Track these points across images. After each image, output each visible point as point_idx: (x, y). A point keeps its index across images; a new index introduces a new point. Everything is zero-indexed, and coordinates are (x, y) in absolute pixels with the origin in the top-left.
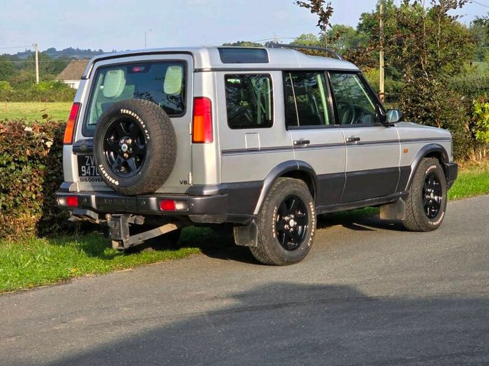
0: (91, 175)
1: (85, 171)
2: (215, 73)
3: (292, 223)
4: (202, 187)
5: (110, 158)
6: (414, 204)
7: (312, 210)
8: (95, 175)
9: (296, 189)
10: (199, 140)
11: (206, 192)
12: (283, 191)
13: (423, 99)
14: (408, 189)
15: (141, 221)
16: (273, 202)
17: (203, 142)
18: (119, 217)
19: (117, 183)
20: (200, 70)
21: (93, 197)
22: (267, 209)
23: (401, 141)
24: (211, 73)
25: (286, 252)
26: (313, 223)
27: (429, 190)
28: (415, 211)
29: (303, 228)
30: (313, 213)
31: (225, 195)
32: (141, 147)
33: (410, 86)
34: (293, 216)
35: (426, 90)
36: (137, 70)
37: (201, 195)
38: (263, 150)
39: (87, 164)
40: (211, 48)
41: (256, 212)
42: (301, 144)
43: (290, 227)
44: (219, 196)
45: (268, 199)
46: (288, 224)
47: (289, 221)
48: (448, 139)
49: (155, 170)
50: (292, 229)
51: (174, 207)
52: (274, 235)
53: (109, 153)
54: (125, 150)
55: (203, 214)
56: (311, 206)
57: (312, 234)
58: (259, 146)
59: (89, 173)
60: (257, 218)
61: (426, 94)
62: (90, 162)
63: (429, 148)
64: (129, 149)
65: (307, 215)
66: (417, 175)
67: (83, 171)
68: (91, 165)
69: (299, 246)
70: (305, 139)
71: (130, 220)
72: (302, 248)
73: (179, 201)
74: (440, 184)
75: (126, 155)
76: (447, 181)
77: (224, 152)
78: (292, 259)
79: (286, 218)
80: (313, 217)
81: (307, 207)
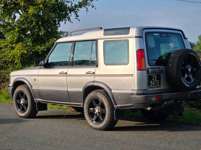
0: (155, 85)
1: (152, 83)
8: (157, 85)
19: (188, 86)
39: (153, 80)
59: (154, 84)
62: (154, 79)
67: (151, 83)
68: (155, 80)
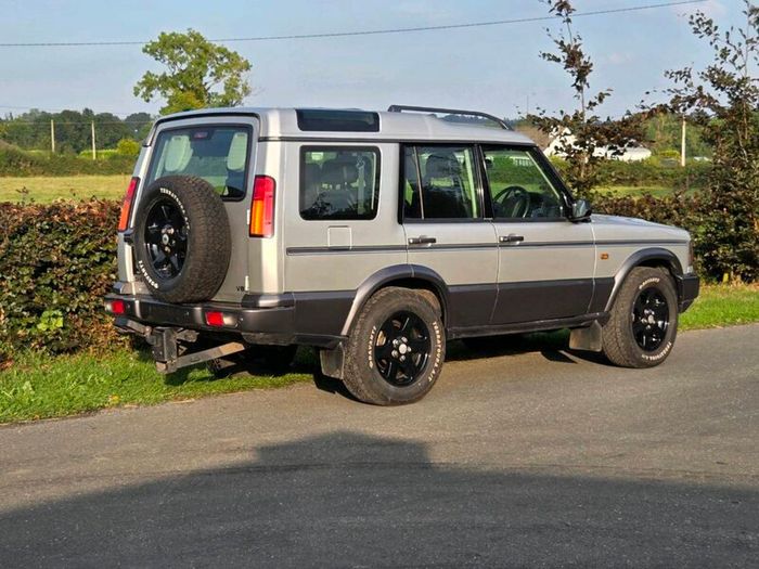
2: (286, 143)
3: (403, 348)
4: (258, 296)
5: (152, 251)
6: (618, 330)
7: (438, 332)
9: (410, 304)
10: (256, 232)
11: (262, 303)
12: (388, 305)
13: (735, 185)
14: (610, 309)
15: (192, 337)
16: (371, 320)
17: (262, 236)
18: (163, 331)
19: (156, 286)
20: (266, 139)
21: (137, 302)
22: (362, 329)
23: (598, 243)
24: (279, 143)
25: (392, 388)
26: (439, 350)
27: (646, 312)
28: (620, 340)
29: (423, 357)
30: (439, 337)
31: (291, 308)
32: (183, 239)
33: (720, 169)
34: (405, 340)
35: (741, 174)
36: (200, 136)
37: (256, 307)
38: (356, 249)
40: (285, 110)
41: (344, 332)
42: (419, 244)
43: (400, 355)
44: (283, 308)
45: (363, 315)
46: (397, 349)
47: (398, 346)
48: (684, 242)
49: (196, 271)
50: (403, 357)
51: (221, 321)
52: (371, 365)
53: (151, 246)
54: (166, 242)
55: (258, 332)
56: (436, 327)
57: (436, 365)
58: (350, 243)
60: (347, 340)
61: (741, 180)
63: (648, 253)
64: (170, 241)
65: (429, 338)
66: (625, 290)
69: (414, 380)
70: (429, 237)
71: (180, 336)
72: (419, 383)
73: (227, 313)
74: (666, 305)
75: (167, 249)
76: (679, 300)
77: (290, 251)
78: (400, 397)
79: (395, 342)
80: (439, 342)
81: (429, 329)
